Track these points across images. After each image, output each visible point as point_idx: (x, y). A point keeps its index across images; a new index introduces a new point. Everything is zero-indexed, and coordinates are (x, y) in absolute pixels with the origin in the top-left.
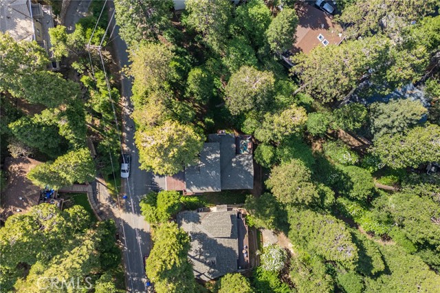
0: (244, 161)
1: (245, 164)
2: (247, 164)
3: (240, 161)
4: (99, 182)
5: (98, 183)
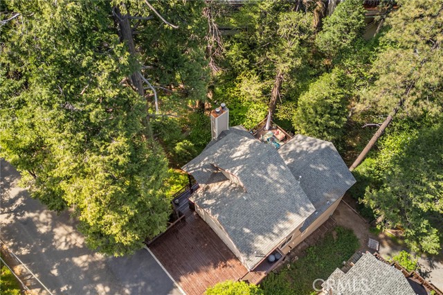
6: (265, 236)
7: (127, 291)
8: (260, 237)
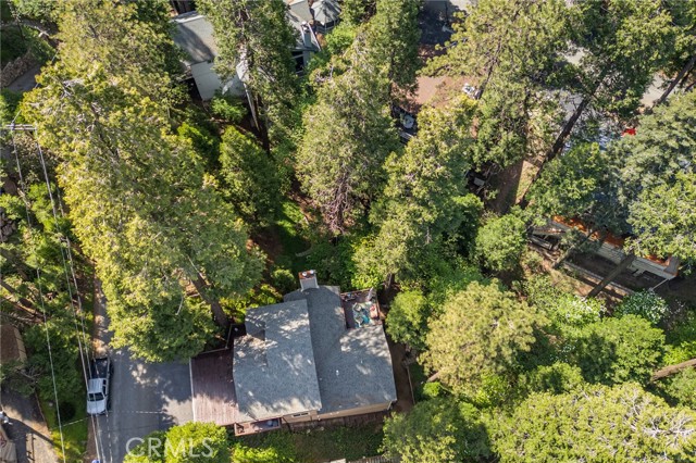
0: (367, 339)
1: (371, 343)
2: (376, 344)
3: (360, 341)
4: (33, 432)
5: (29, 436)
6: (263, 404)
7: (156, 381)
8: (259, 404)
